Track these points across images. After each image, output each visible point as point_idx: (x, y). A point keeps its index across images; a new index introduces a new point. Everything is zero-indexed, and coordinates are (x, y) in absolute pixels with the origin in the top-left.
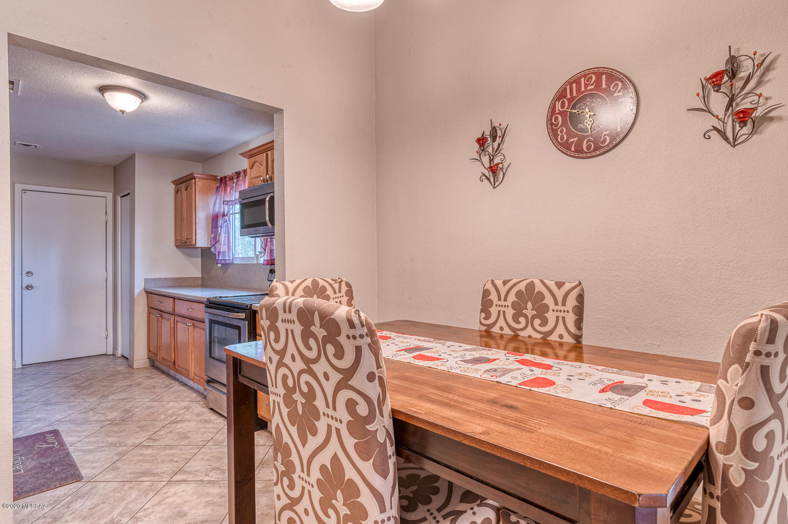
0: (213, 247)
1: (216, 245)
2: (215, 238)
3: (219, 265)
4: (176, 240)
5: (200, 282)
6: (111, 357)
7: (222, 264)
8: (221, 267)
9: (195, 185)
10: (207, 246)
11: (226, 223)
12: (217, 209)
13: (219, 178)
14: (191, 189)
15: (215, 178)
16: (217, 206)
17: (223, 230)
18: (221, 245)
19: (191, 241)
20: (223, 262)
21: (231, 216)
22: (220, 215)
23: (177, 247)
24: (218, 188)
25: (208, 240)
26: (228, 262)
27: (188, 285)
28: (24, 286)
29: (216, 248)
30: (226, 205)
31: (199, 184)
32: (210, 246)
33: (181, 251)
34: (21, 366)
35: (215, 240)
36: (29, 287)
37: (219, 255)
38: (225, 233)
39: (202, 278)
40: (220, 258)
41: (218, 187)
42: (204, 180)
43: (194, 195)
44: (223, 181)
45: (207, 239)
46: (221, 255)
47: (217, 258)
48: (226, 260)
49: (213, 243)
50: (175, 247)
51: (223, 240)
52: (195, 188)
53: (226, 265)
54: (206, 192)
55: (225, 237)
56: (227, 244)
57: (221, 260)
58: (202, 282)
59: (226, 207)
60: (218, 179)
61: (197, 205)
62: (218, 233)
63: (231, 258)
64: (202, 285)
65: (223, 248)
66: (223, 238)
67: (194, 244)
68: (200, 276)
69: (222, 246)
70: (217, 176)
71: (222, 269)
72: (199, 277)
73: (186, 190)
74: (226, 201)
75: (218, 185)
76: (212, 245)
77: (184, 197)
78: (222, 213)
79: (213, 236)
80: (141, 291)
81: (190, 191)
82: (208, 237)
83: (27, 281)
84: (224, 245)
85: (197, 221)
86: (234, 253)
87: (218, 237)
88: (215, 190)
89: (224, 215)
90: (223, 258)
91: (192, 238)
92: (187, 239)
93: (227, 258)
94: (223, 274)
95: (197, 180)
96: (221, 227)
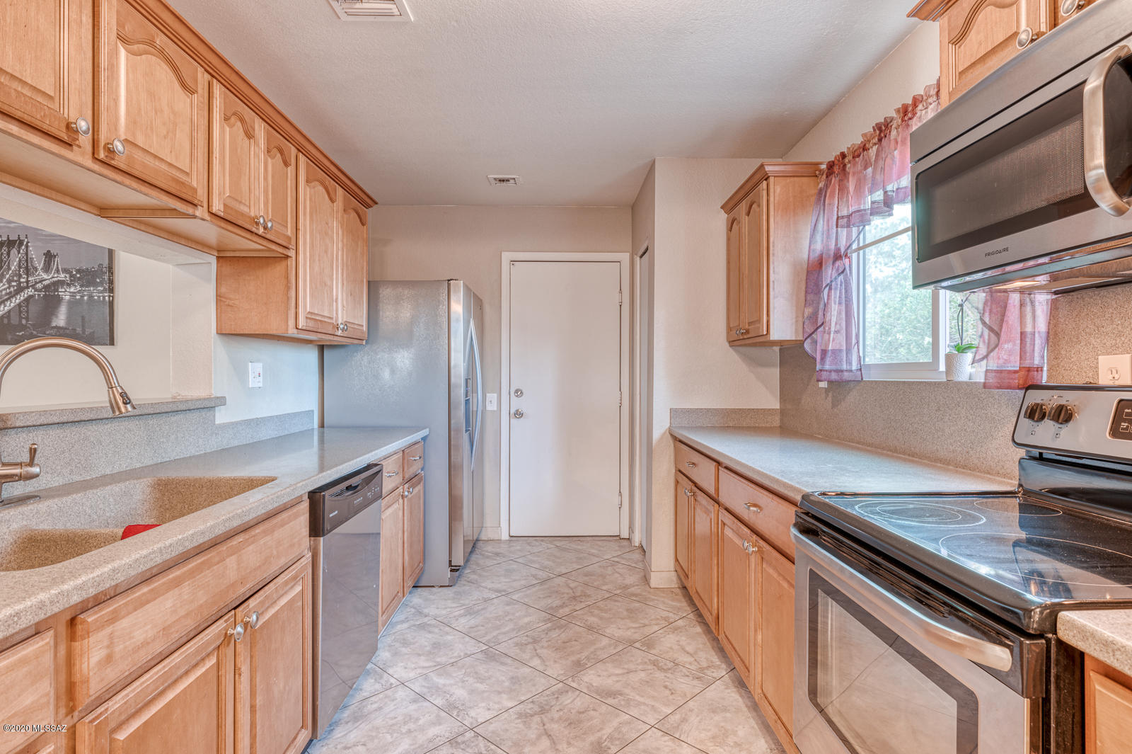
0: (809, 340)
1: (816, 336)
2: (813, 317)
3: (823, 385)
4: (729, 329)
5: (777, 423)
6: (626, 543)
7: (830, 382)
8: (827, 390)
9: (768, 195)
10: (794, 338)
11: (842, 277)
12: (818, 247)
13: (824, 167)
14: (759, 206)
15: (812, 171)
16: (818, 237)
17: (835, 295)
18: (829, 333)
19: (759, 328)
20: (834, 376)
21: (854, 256)
22: (829, 257)
23: (732, 343)
24: (821, 195)
25: (797, 321)
26: (846, 376)
27: (752, 425)
28: (513, 411)
29: (815, 342)
30: (842, 227)
31: (777, 190)
32: (801, 338)
33: (737, 352)
34: (508, 538)
35: (814, 322)
36: (519, 415)
37: (823, 359)
38: (840, 303)
39: (783, 412)
40: (827, 367)
41: (821, 190)
42: (789, 180)
43: (765, 217)
44: (836, 169)
45: (794, 320)
46: (828, 360)
47: (818, 367)
48: (842, 371)
49: (809, 330)
50: (727, 344)
51: (834, 319)
52: (768, 201)
53: (839, 386)
54: (795, 207)
55: (839, 313)
56: (844, 332)
57: (830, 371)
58: (781, 420)
59: (843, 233)
60: (820, 171)
61: (771, 239)
62: (822, 306)
63: (854, 367)
64: (780, 427)
65: (835, 341)
66: (834, 313)
67: (765, 333)
68: (778, 407)
69: (832, 335)
70: (821, 163)
71: (830, 394)
72: (776, 410)
73: (748, 214)
74: (843, 217)
75: (821, 185)
76: (806, 335)
77: (745, 229)
78: (832, 253)
79: (808, 311)
80: (665, 433)
81: (758, 210)
82: (797, 317)
83: (517, 404)
84: (836, 332)
85: (772, 279)
86: (861, 354)
87: (821, 313)
88: (813, 199)
89: (838, 257)
90: (834, 367)
91: (759, 320)
92: (750, 324)
93: (844, 367)
94: (834, 406)
95: (772, 179)
96: (830, 289)
